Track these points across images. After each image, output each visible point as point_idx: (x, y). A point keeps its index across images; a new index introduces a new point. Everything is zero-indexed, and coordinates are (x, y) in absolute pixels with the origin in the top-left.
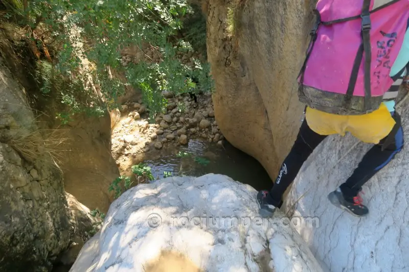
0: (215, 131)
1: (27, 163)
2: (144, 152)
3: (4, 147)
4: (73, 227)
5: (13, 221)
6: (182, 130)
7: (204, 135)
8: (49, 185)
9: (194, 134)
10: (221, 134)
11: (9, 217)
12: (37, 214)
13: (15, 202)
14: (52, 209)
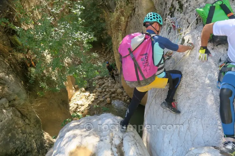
0: (125, 95)
1: (23, 116)
2: (88, 109)
3: (13, 109)
4: (47, 148)
5: (17, 143)
6: (108, 96)
7: (120, 97)
8: (34, 126)
9: (114, 97)
10: (128, 96)
11: (15, 141)
12: (28, 140)
13: (18, 134)
14: (35, 138)
